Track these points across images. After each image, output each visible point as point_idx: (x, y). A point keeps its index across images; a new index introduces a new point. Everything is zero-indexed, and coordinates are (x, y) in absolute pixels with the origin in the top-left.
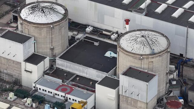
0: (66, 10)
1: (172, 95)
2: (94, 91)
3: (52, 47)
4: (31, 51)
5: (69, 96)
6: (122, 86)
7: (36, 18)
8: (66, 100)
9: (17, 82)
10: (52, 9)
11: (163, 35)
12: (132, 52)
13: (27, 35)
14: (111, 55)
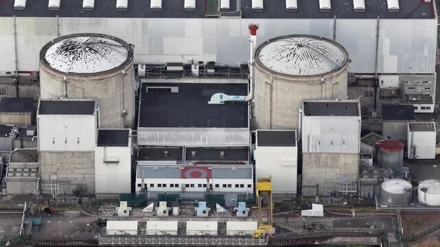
3: (124, 111)
6: (309, 136)
7: (91, 64)
8: (209, 190)
12: (302, 74)
13: (81, 100)
14: (221, 100)
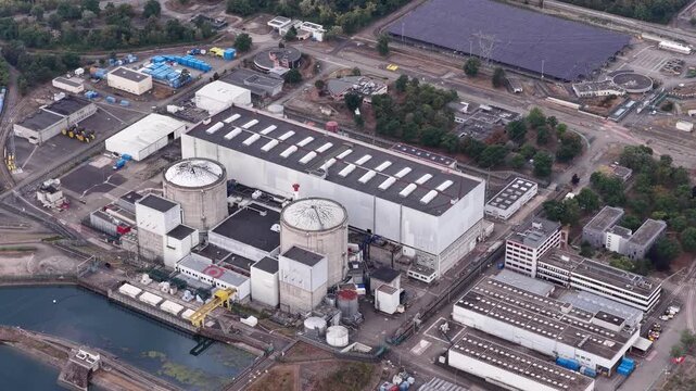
0: (224, 170)
1: (350, 282)
2: (249, 275)
3: (204, 217)
4: (177, 222)
5: (217, 281)
6: (282, 270)
8: (214, 286)
9: (159, 261)
10: (205, 168)
11: (340, 205)
12: (298, 227)
13: (171, 201)
14: (276, 229)
